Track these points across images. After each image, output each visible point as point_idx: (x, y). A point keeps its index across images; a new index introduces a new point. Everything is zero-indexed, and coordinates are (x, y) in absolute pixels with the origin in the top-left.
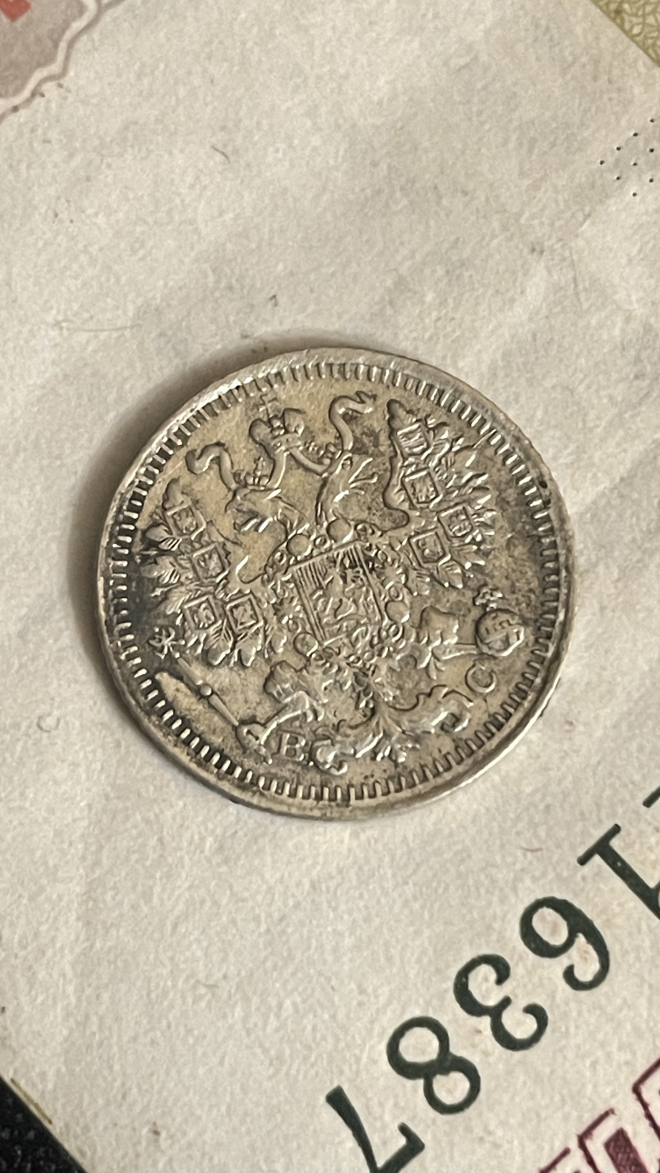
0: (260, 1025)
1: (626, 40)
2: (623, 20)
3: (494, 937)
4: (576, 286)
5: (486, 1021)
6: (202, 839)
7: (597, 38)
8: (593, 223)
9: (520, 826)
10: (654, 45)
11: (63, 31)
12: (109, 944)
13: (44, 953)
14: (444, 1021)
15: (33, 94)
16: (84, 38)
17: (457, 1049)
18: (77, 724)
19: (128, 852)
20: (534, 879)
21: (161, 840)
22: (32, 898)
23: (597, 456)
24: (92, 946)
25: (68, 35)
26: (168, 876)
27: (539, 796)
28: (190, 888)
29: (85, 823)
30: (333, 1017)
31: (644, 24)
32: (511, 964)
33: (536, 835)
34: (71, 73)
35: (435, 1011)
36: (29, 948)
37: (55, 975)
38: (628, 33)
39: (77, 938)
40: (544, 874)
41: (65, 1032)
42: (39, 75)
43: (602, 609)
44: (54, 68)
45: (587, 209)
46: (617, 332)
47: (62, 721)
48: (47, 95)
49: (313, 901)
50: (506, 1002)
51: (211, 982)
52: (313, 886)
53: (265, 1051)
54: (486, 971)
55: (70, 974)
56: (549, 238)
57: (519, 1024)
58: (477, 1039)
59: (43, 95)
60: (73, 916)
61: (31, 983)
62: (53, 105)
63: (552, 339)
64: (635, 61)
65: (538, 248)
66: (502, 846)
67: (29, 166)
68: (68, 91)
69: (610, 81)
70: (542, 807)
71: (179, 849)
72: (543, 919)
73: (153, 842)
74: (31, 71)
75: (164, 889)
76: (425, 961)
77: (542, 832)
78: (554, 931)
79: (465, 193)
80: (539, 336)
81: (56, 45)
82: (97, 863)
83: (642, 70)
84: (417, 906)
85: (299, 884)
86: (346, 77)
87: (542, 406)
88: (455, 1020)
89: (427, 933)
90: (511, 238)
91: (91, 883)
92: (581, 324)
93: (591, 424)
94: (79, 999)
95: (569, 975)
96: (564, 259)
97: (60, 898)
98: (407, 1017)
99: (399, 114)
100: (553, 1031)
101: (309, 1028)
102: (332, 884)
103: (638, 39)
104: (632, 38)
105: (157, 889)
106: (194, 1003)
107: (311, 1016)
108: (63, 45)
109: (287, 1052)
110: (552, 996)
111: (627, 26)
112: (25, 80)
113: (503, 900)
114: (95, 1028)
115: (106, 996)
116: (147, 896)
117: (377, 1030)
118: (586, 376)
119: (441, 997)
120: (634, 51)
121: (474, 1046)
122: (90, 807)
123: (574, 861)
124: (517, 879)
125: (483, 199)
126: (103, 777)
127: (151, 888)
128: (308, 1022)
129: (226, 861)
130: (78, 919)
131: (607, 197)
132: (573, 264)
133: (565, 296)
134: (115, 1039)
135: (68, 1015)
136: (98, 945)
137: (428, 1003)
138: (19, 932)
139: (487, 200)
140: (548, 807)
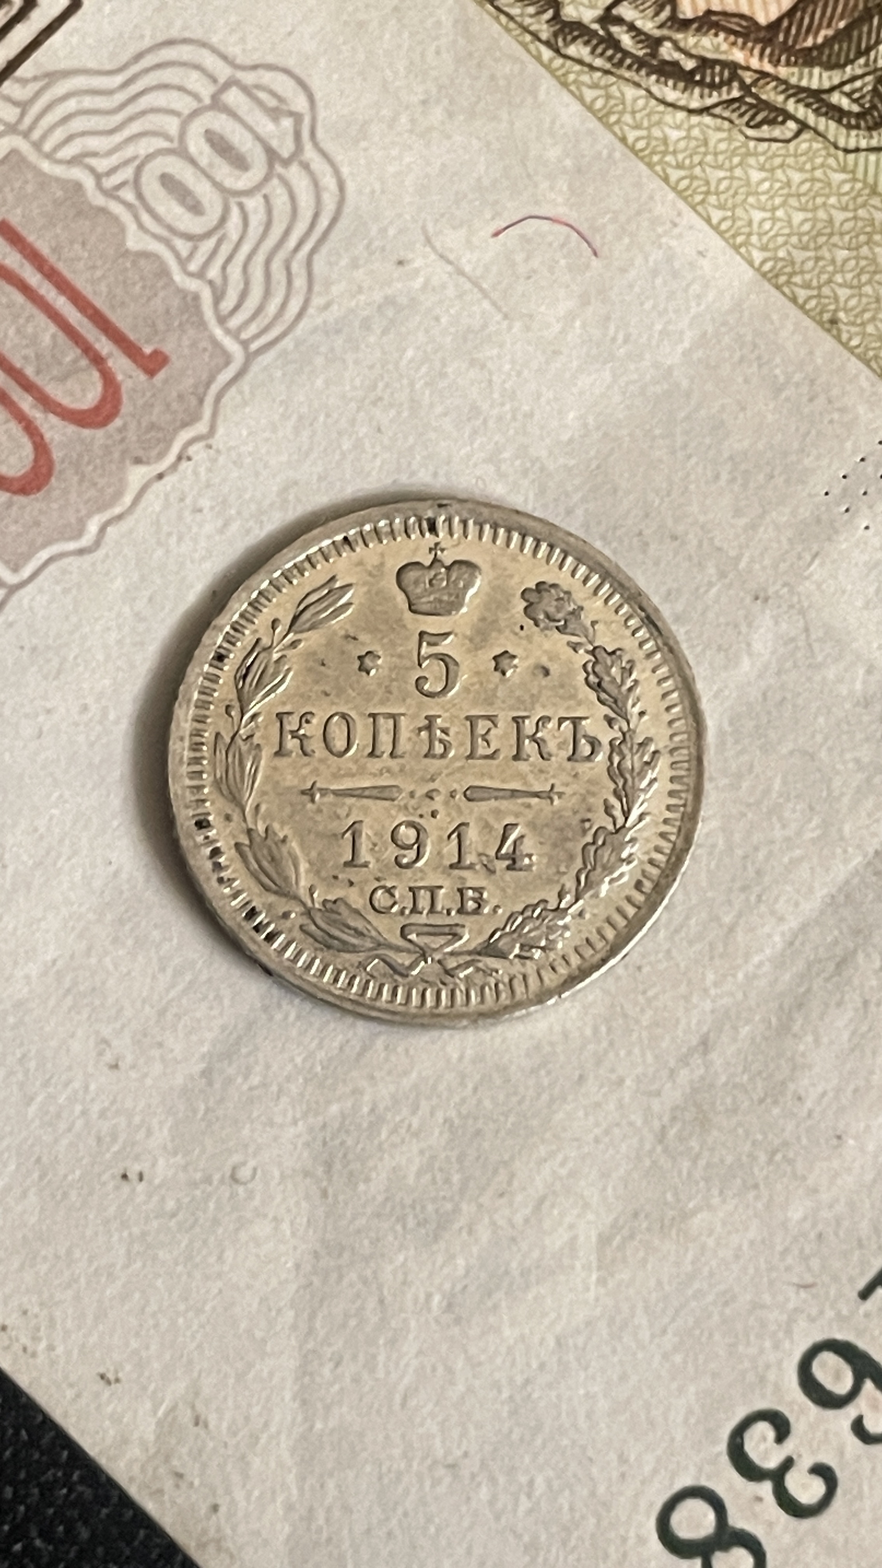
0: (509, 1507)
1: (846, 354)
2: (839, 331)
3: (769, 1389)
4: (808, 636)
5: (766, 1488)
6: (429, 1296)
7: (811, 353)
8: (822, 565)
9: (789, 1260)
10: (876, 357)
11: (208, 385)
12: (331, 1425)
13: (257, 1439)
14: (720, 1490)
15: (179, 458)
16: (233, 391)
17: (737, 1520)
18: (277, 1174)
19: (345, 1315)
20: (812, 1320)
21: (381, 1301)
22: (240, 1377)
23: (847, 829)
24: (312, 1427)
25: (214, 389)
26: (392, 1343)
27: (807, 1225)
28: (420, 1353)
29: (293, 1287)
30: (593, 1494)
31: (864, 335)
32: (792, 1420)
33: (809, 1269)
34: (221, 431)
35: (709, 1478)
36: (241, 1434)
37: (273, 1465)
38: (845, 345)
39: (294, 1420)
40: (821, 1312)
41: (287, 1529)
42: (185, 435)
43: (866, 1003)
44: (201, 427)
45: (815, 548)
46: (858, 686)
47: (259, 1172)
48: (195, 458)
49: (560, 1360)
50: (788, 1464)
51: (450, 1460)
52: (559, 1342)
53: (518, 1537)
54: (764, 1430)
55: (289, 1462)
56: (774, 583)
57: (804, 1487)
58: (758, 1508)
59: (189, 459)
60: (288, 1396)
61: (246, 1477)
62: (202, 470)
63: (784, 699)
64: (856, 376)
65: (762, 595)
66: (771, 1283)
67: (180, 539)
68: (218, 451)
69: (830, 402)
70: (812, 1235)
71: (401, 1310)
72: (823, 1365)
73: (372, 1303)
74: (176, 431)
75: (389, 1358)
76: (692, 1421)
77: (815, 1263)
78: (838, 1377)
79: (674, 538)
80: (769, 694)
81: (201, 401)
82: (311, 1331)
83: (865, 384)
84: (678, 1359)
85: (542, 1341)
86: (530, 415)
87: (780, 776)
88: (731, 1488)
89: (692, 1389)
90: (730, 585)
91: (305, 1356)
92: (818, 678)
93: (836, 793)
94: (301, 1489)
95: (858, 1428)
96: (791, 607)
97: (271, 1374)
98: (678, 1486)
99: (592, 453)
100: (845, 1495)
101: (566, 1507)
102: (580, 1340)
103: (857, 351)
104: (851, 350)
105: (381, 1358)
106: (433, 1486)
107: (567, 1493)
108: (209, 400)
109: (543, 1538)
110: (841, 1453)
111: (845, 337)
112: (169, 444)
113: (776, 1346)
114: (321, 1521)
115: (331, 1484)
116: (371, 1365)
117: (643, 1504)
118: (826, 739)
119: (714, 1461)
120: (854, 365)
121: (755, 1516)
122: (297, 1266)
123: (854, 1295)
124: (791, 1321)
125: (695, 542)
126: (311, 1232)
127: (374, 1357)
128: (564, 1501)
129: (458, 1321)
130: (294, 1399)
131: (836, 532)
132: (802, 612)
133: (797, 648)
134: (345, 1532)
135: (289, 1508)
136: (319, 1426)
137: (700, 1470)
138: (228, 1416)
139: (700, 545)
140: (820, 1236)
